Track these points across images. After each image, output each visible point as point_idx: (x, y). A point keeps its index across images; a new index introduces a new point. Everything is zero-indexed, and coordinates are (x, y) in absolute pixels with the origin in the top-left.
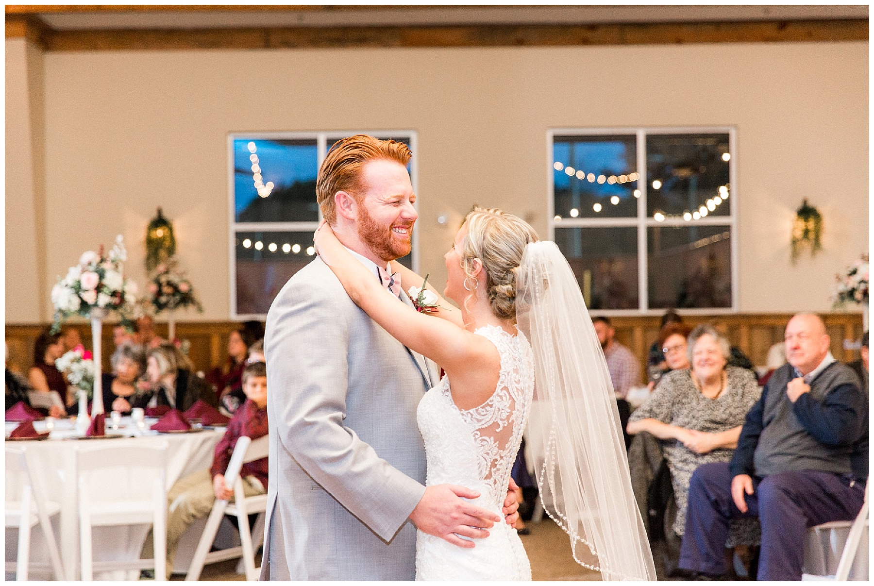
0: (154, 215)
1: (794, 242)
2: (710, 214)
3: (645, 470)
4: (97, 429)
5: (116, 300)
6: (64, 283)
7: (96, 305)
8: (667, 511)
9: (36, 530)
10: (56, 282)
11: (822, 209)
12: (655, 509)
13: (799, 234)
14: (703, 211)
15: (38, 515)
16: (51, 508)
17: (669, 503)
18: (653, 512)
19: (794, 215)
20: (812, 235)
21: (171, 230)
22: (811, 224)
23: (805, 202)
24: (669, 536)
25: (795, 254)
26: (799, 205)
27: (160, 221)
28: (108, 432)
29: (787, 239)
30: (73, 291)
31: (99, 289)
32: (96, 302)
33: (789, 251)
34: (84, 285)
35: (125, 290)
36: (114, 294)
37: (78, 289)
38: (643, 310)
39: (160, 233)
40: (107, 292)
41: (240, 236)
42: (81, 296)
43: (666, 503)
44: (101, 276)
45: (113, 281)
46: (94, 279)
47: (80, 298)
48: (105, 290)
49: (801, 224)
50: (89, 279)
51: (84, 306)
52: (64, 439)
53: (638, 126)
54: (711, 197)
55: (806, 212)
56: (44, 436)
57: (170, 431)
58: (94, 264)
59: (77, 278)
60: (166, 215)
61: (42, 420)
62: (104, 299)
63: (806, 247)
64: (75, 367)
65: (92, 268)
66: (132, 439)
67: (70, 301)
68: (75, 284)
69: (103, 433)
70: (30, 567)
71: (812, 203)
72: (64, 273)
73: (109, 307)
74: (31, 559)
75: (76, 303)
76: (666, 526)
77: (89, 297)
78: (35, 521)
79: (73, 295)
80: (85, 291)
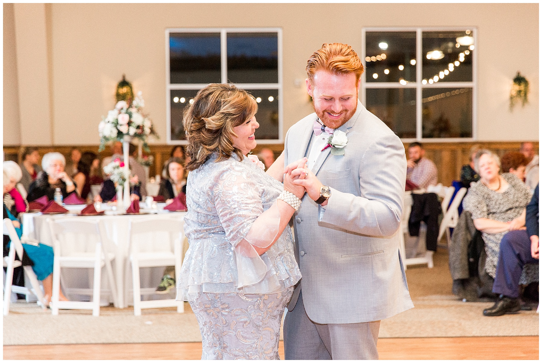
0: (120, 79)
1: (512, 98)
3: (466, 234)
4: (134, 209)
5: (139, 131)
6: (107, 120)
7: (128, 134)
8: (480, 259)
9: (104, 268)
10: (101, 120)
11: (528, 78)
12: (472, 257)
13: (514, 93)
14: (436, 78)
15: (104, 261)
16: (111, 256)
17: (482, 254)
18: (471, 260)
19: (512, 82)
20: (522, 94)
21: (131, 88)
22: (522, 87)
23: (519, 73)
24: (481, 273)
25: (512, 105)
26: (514, 75)
27: (124, 83)
28: (141, 211)
29: (507, 96)
30: (113, 125)
31: (129, 124)
32: (128, 132)
33: (508, 103)
34: (120, 122)
35: (144, 125)
36: (138, 127)
37: (116, 124)
39: (124, 90)
40: (134, 126)
41: (174, 93)
42: (118, 128)
43: (480, 254)
44: (130, 116)
45: (137, 119)
46: (127, 117)
47: (117, 129)
48: (133, 124)
49: (517, 87)
50: (123, 118)
51: (120, 134)
52: (114, 215)
53: (417, 26)
55: (519, 80)
56: (102, 213)
57: (177, 210)
58: (125, 109)
59: (115, 117)
60: (128, 79)
62: (133, 131)
63: (519, 101)
64: (116, 171)
65: (124, 111)
66: (156, 214)
67: (111, 131)
68: (114, 121)
69: (138, 212)
70: (101, 292)
71: (523, 74)
72: (106, 115)
73: (136, 135)
74: (102, 286)
75: (115, 132)
76: (480, 268)
77: (124, 129)
78: (103, 264)
79: (113, 128)
80: (121, 125)
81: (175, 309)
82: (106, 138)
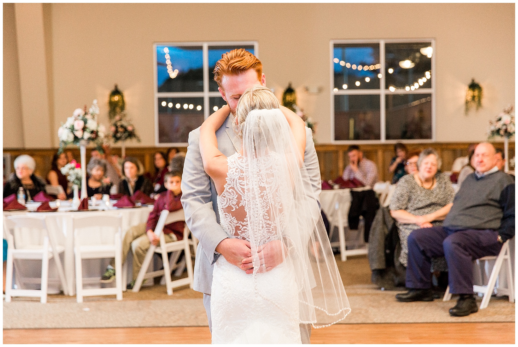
0: (113, 88)
1: (467, 102)
2: (420, 87)
3: (383, 229)
4: (84, 206)
5: (93, 136)
6: (65, 126)
7: (82, 138)
8: (396, 251)
9: (52, 261)
10: (60, 126)
11: (482, 84)
12: (389, 249)
13: (469, 98)
14: (416, 86)
15: (52, 253)
16: (59, 249)
18: (388, 251)
19: (466, 88)
20: (476, 99)
21: (122, 97)
22: (476, 93)
23: (473, 81)
24: (397, 264)
25: (467, 110)
26: (469, 82)
27: (116, 92)
28: (90, 208)
29: (462, 101)
30: (70, 131)
31: (84, 129)
32: (83, 137)
33: (463, 108)
34: (76, 127)
35: (98, 130)
36: (92, 132)
37: (72, 129)
38: (383, 140)
39: (116, 98)
40: (89, 131)
41: (160, 100)
42: (75, 134)
44: (85, 122)
45: (92, 125)
46: (82, 123)
48: (87, 130)
49: (471, 93)
50: (78, 124)
51: (76, 139)
52: (66, 211)
53: (380, 38)
54: (421, 78)
55: (474, 86)
56: (55, 210)
57: (124, 207)
58: (81, 116)
59: (72, 123)
60: (120, 88)
61: (54, 201)
62: (87, 135)
63: (474, 105)
64: (71, 172)
65: (80, 118)
66: (104, 211)
67: (68, 136)
68: (71, 127)
69: (87, 208)
70: (49, 281)
71: (477, 81)
72: (65, 121)
73: (90, 139)
74: (49, 276)
75: (72, 137)
76: (395, 259)
77: (79, 134)
78: (51, 256)
79: (70, 133)
80: (76, 130)
81: (115, 296)
82: (65, 143)
